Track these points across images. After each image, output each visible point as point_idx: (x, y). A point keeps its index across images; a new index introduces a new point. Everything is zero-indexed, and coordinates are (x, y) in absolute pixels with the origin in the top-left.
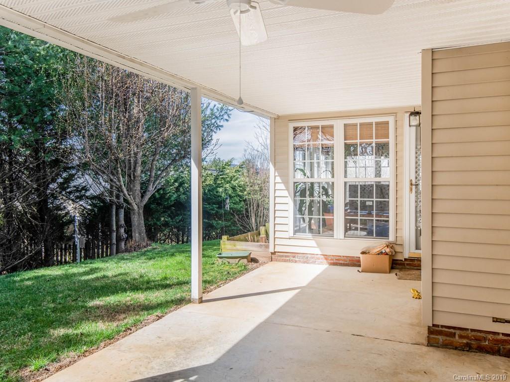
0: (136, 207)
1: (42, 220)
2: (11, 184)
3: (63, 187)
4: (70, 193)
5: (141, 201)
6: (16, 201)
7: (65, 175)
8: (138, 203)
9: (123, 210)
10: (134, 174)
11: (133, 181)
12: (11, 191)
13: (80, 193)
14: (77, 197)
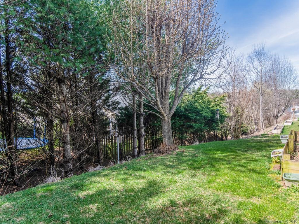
0: (166, 118)
1: (94, 122)
2: (76, 100)
3: (105, 102)
4: (109, 105)
5: (170, 113)
6: (79, 111)
7: (106, 95)
8: (168, 114)
9: (143, 117)
10: (165, 91)
11: (164, 97)
12: (77, 105)
13: (114, 106)
14: (113, 109)
